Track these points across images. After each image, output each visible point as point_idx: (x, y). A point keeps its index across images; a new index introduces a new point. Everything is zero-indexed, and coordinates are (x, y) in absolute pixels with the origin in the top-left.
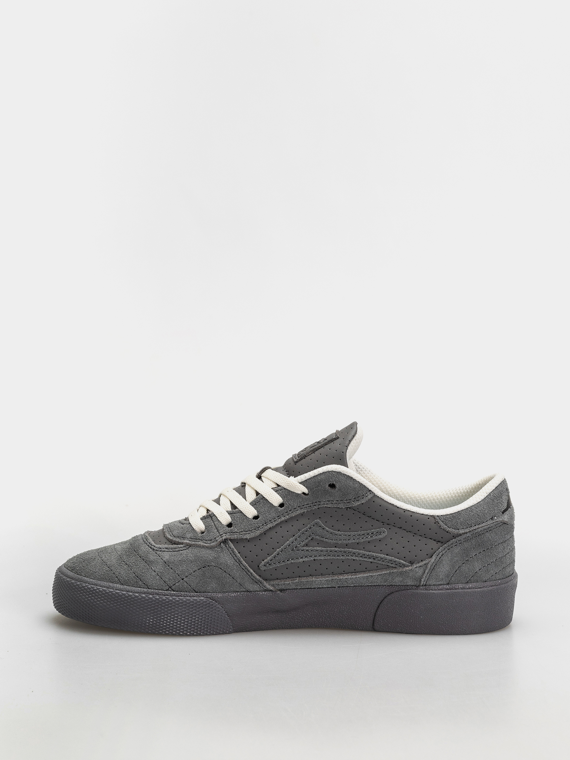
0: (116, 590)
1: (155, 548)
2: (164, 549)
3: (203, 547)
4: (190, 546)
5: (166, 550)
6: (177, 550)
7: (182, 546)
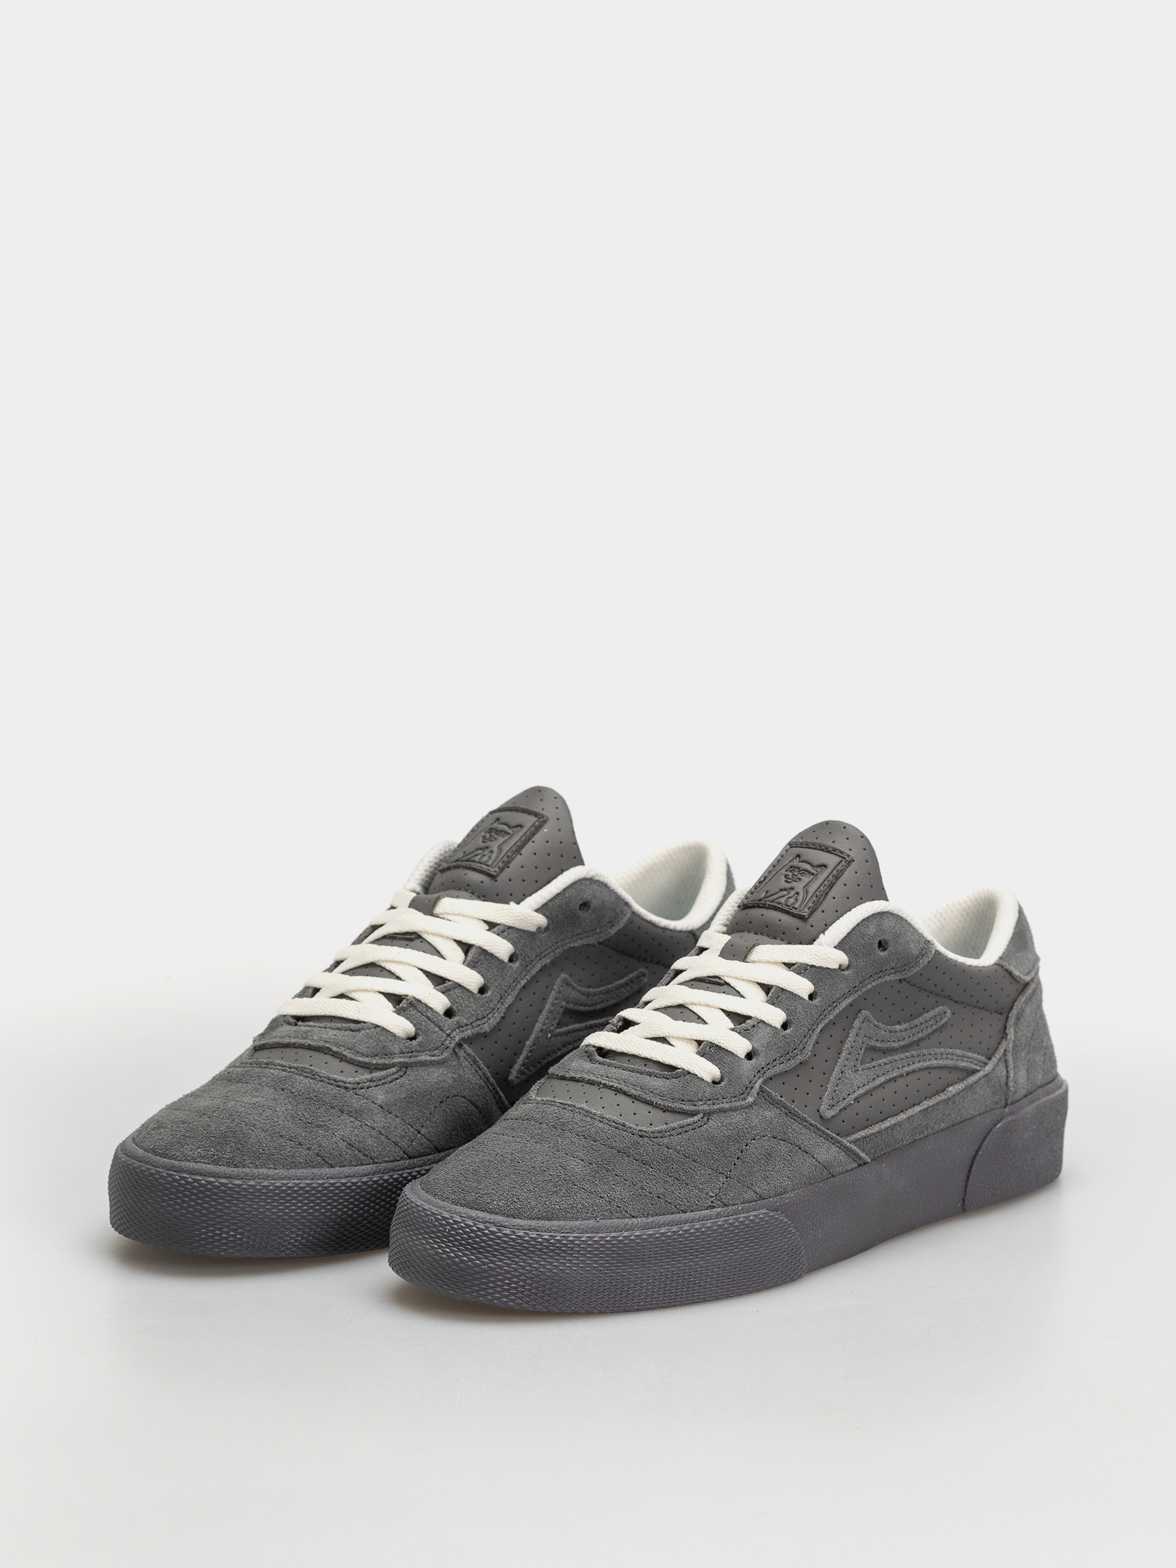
0: (327, 1178)
1: (348, 1085)
2: (365, 1083)
3: (432, 1063)
4: (405, 1066)
5: (372, 1084)
6: (389, 1079)
7: (394, 1069)
